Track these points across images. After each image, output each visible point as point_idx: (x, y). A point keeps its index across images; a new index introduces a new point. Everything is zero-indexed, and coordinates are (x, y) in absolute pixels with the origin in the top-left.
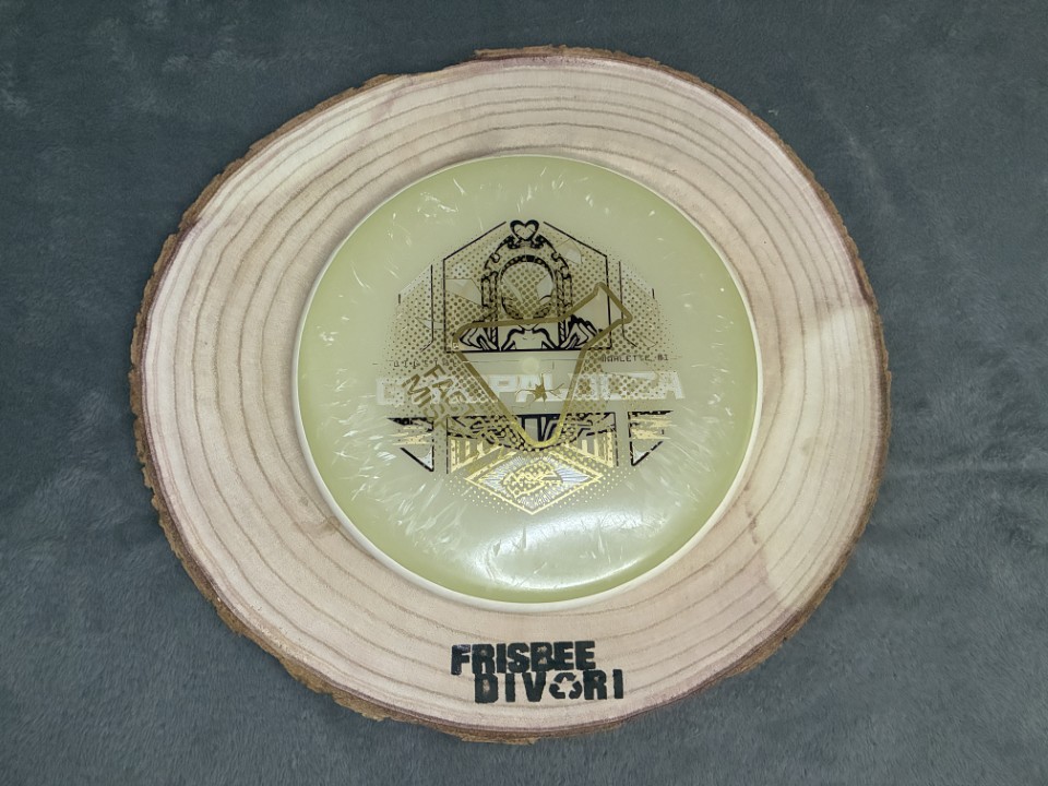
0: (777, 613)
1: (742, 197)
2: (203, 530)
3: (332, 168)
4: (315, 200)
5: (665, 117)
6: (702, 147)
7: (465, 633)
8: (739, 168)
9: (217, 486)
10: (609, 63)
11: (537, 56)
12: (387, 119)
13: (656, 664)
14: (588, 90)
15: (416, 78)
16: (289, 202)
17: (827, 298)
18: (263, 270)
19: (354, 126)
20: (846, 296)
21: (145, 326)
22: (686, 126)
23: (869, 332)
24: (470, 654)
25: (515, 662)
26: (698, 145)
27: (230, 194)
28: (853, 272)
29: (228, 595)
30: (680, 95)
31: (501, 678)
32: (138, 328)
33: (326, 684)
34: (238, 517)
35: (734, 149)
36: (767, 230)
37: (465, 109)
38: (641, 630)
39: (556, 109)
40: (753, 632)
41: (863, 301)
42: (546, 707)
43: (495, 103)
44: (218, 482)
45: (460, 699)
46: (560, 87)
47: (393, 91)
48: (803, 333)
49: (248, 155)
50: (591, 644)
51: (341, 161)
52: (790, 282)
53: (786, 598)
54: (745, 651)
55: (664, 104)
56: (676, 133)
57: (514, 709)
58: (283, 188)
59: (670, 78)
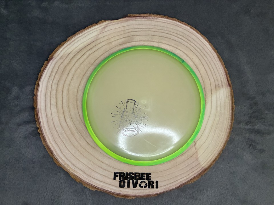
0: (200, 168)
1: (197, 56)
2: (51, 138)
3: (89, 45)
4: (84, 53)
5: (178, 34)
6: (187, 43)
7: (117, 169)
8: (197, 48)
9: (55, 127)
10: (164, 19)
11: (145, 16)
12: (104, 32)
13: (167, 180)
14: (157, 26)
15: (112, 21)
16: (77, 53)
17: (218, 84)
18: (70, 71)
19: (95, 34)
20: (224, 85)
21: (38, 84)
22: (183, 37)
23: (229, 94)
24: (119, 175)
25: (130, 178)
26: (186, 42)
27: (62, 51)
28: (226, 78)
29: (57, 156)
30: (182, 28)
31: (126, 181)
32: (37, 85)
33: (81, 180)
34: (60, 136)
35: (196, 43)
36: (203, 66)
37: (124, 30)
38: (164, 171)
39: (149, 31)
40: (194, 173)
41: (228, 86)
42: (137, 190)
43: (132, 29)
44: (55, 126)
45: (115, 186)
46: (150, 25)
47: (106, 25)
48: (212, 94)
49: (67, 40)
50: (150, 174)
51: (91, 43)
52: (209, 80)
53: (203, 164)
54: (191, 178)
55: (178, 30)
56: (181, 38)
57: (129, 190)
58: (76, 49)
59: (180, 24)
